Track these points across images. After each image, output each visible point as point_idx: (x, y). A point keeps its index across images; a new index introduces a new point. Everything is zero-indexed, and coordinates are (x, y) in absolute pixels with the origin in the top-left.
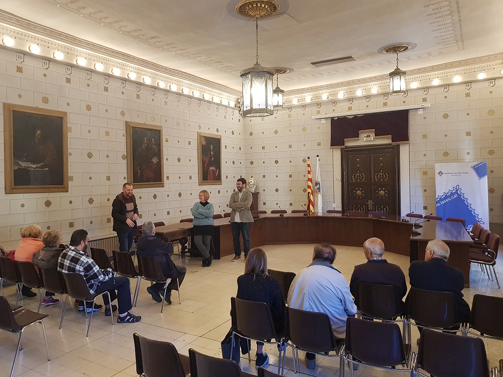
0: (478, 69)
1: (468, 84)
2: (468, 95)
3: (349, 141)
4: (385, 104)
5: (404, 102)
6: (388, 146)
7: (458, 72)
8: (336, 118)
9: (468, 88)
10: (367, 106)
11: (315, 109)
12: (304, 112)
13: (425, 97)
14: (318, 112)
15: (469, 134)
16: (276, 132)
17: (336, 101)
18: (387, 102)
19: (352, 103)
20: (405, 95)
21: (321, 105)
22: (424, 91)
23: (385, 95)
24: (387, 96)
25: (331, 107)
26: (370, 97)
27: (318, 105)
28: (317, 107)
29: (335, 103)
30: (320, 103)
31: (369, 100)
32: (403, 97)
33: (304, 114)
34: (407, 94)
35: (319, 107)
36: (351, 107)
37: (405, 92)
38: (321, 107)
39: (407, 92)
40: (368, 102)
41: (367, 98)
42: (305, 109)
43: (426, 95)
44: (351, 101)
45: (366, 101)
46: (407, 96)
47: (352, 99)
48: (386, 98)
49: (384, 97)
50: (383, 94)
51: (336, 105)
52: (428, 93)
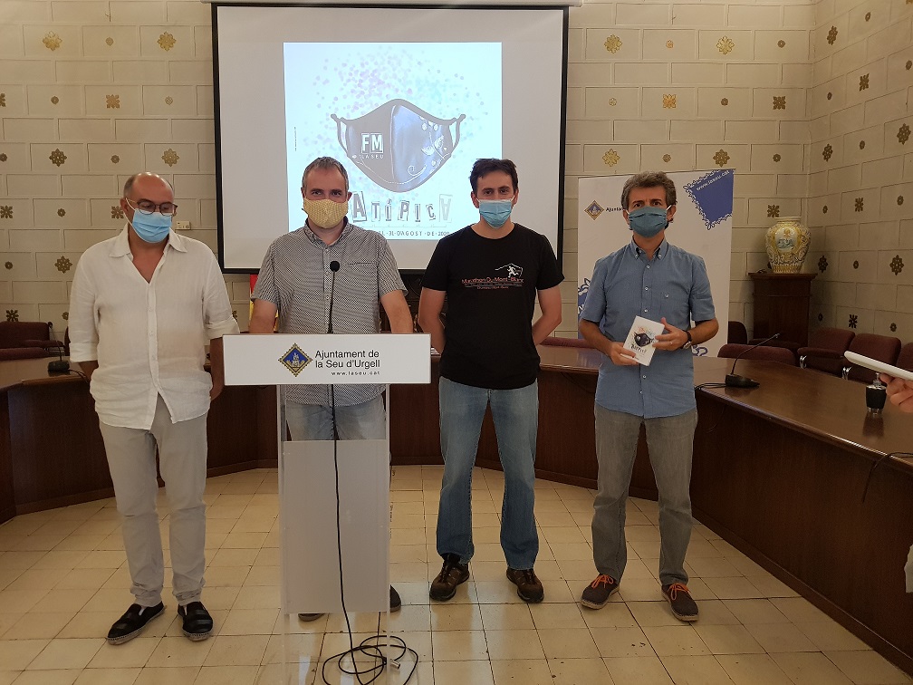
15: (670, 103)
16: (51, 44)
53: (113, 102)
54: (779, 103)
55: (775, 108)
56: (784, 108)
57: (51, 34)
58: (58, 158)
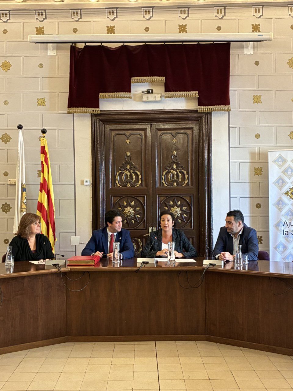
3: (108, 99)
4: (183, 29)
5: (219, 28)
6: (189, 115)
8: (82, 46)
10: (147, 29)
11: (33, 23)
12: (7, 26)
13: (256, 22)
14: (40, 31)
17: (81, 9)
18: (186, 25)
19: (116, 19)
20: (221, 16)
21: (46, 15)
22: (256, 12)
23: (183, 9)
24: (187, 12)
25: (70, 22)
26: (152, 11)
27: (39, 15)
28: (37, 19)
29: (77, 14)
30: (45, 10)
31: (151, 17)
32: (217, 18)
33: (5, 31)
34: (225, 12)
35: (42, 20)
36: (114, 27)
37: (221, 9)
38: (45, 20)
39: (225, 9)
40: (148, 20)
41: (146, 11)
42: (9, 21)
43: (259, 20)
44: (113, 15)
45: (144, 19)
46: (224, 18)
47: (116, 10)
48: (184, 16)
49: (180, 15)
50: (178, 8)
51: (80, 20)
52: (262, 15)
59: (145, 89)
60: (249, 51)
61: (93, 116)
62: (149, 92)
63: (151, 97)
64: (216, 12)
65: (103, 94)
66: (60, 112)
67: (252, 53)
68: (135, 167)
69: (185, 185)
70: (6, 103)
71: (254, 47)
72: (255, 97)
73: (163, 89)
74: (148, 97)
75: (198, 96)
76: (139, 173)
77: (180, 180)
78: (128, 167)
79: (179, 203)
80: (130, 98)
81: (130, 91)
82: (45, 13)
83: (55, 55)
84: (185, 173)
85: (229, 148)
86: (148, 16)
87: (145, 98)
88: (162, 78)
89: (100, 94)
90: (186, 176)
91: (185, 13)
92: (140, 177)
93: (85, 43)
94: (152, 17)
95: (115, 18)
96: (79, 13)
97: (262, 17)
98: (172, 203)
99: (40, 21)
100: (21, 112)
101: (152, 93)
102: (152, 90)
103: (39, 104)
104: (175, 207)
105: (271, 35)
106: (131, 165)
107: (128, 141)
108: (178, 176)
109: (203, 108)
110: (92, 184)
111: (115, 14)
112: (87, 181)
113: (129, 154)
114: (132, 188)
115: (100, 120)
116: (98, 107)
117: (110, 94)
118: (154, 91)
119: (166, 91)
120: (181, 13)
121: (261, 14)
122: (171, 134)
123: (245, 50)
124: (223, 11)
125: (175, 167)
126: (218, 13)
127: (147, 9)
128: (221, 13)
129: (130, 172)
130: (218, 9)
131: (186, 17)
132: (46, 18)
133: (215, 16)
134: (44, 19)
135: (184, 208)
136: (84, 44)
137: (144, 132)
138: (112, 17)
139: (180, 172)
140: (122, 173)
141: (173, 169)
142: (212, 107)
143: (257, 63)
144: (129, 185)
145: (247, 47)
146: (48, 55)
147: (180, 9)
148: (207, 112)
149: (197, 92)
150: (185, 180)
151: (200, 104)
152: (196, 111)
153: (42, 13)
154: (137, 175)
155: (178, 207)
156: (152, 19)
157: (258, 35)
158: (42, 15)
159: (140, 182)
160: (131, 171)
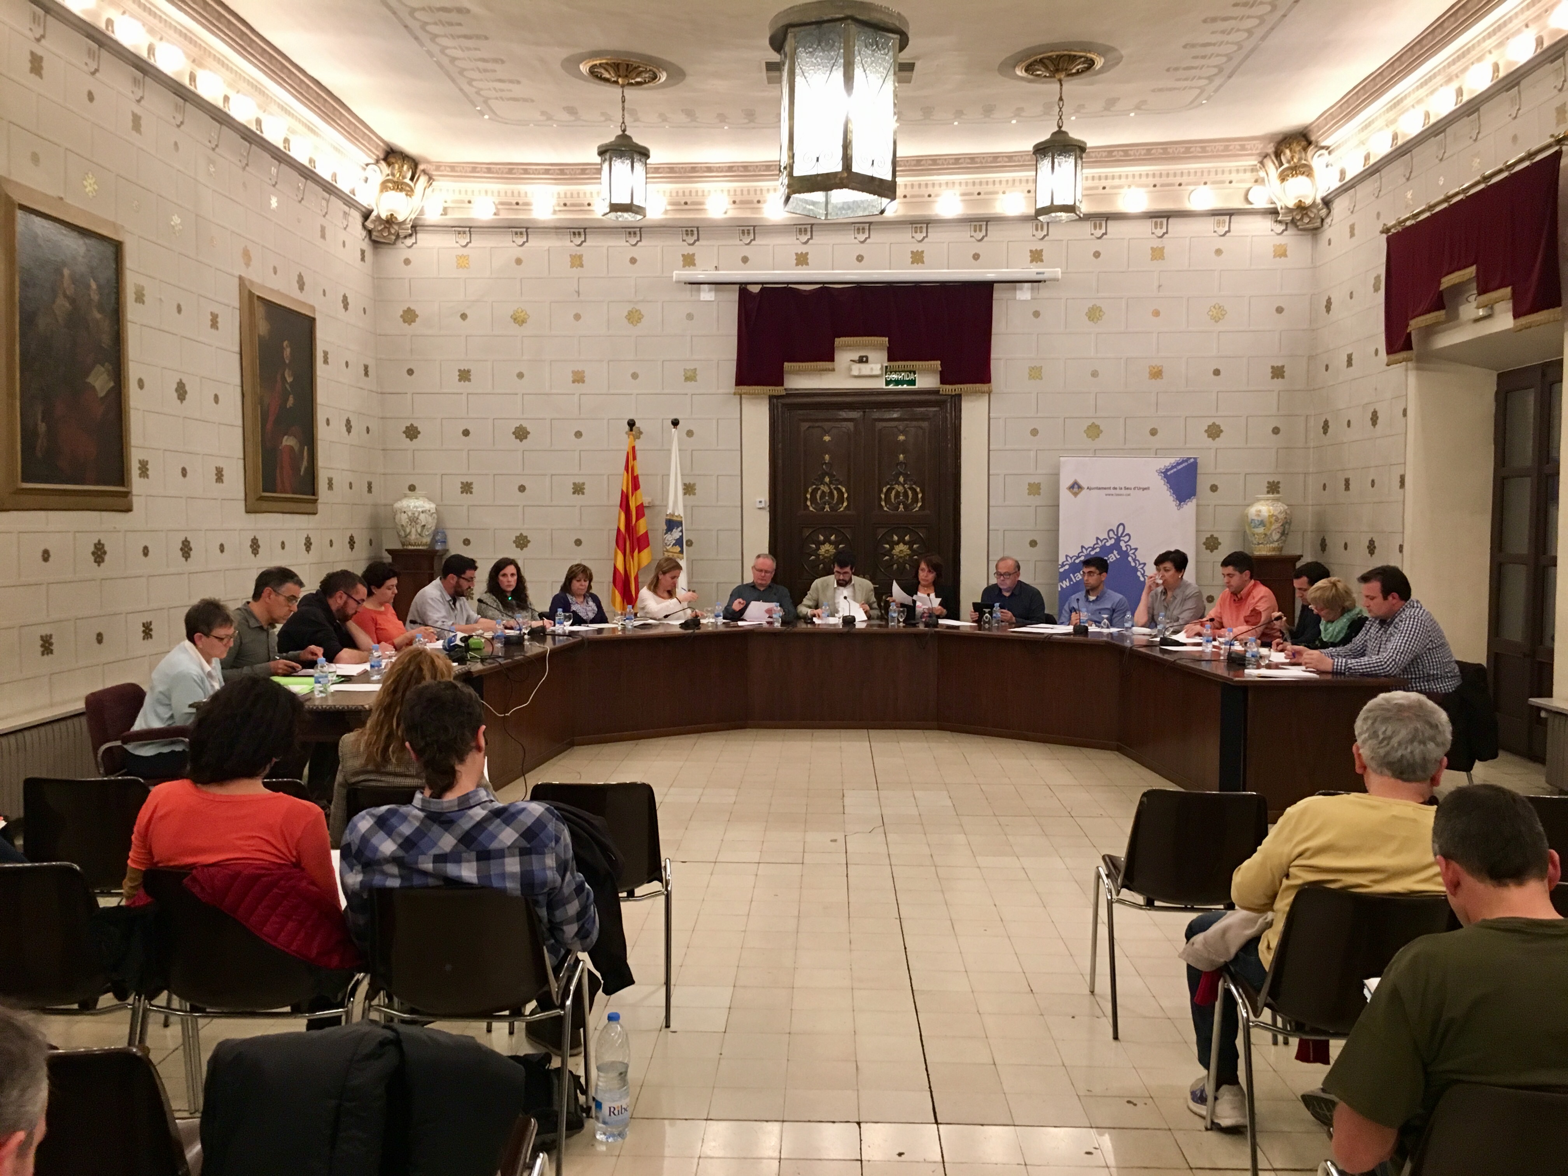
0: (1192, 178)
1: (1159, 220)
2: (1158, 254)
3: (798, 372)
4: (917, 257)
5: (976, 257)
7: (1137, 178)
8: (755, 289)
9: (1160, 232)
10: (860, 258)
11: (679, 246)
12: (635, 252)
13: (1038, 246)
14: (689, 261)
15: (1157, 374)
16: (519, 320)
17: (754, 227)
18: (922, 252)
19: (811, 241)
20: (980, 235)
21: (698, 234)
22: (1037, 229)
23: (919, 226)
24: (924, 230)
25: (737, 247)
26: (869, 229)
27: (687, 234)
28: (684, 241)
29: (749, 233)
30: (698, 228)
31: (866, 239)
32: (973, 239)
33: (633, 261)
34: (987, 230)
35: (692, 242)
36: (807, 254)
37: (981, 226)
38: (697, 243)
39: (987, 225)
40: (862, 242)
41: (859, 229)
42: (639, 244)
43: (1042, 242)
44: (806, 234)
45: (856, 241)
46: (985, 239)
47: (811, 228)
48: (919, 236)
49: (914, 235)
50: (912, 224)
51: (753, 242)
52: (1047, 234)
53: (579, 378)
54: (1278, 372)
55: (1273, 378)
56: (1283, 377)
57: (520, 310)
58: (521, 434)
59: (856, 356)
60: (1024, 294)
61: (771, 398)
62: (863, 360)
63: (865, 369)
64: (973, 229)
65: (790, 364)
66: (721, 391)
67: (1029, 298)
68: (836, 480)
69: (917, 509)
70: (635, 376)
71: (1032, 289)
72: (1032, 369)
73: (884, 355)
74: (860, 369)
75: (940, 369)
76: (844, 490)
77: (910, 501)
78: (827, 479)
79: (907, 538)
80: (833, 370)
81: (832, 359)
82: (698, 231)
83: (713, 299)
84: (918, 490)
85: (989, 451)
86: (862, 237)
87: (856, 369)
88: (884, 338)
89: (786, 364)
90: (920, 496)
91: (921, 232)
92: (846, 495)
93: (762, 283)
94: (869, 237)
95: (808, 240)
96: (752, 231)
97: (1046, 238)
98: (896, 538)
99: (690, 245)
100: (658, 392)
101: (867, 361)
102: (867, 357)
103: (687, 379)
104: (901, 545)
105: (1058, 272)
106: (831, 476)
107: (827, 438)
108: (906, 494)
109: (949, 389)
110: (770, 506)
111: (809, 233)
112: (760, 502)
113: (827, 457)
114: (834, 513)
115: (783, 405)
116: (782, 385)
117: (801, 364)
118: (870, 359)
119: (889, 360)
120: (916, 232)
121: (1045, 232)
122: (896, 427)
123: (1018, 292)
124: (984, 228)
125: (901, 479)
126: (975, 231)
127: (861, 226)
128: (981, 230)
129: (830, 488)
130: (975, 226)
131: (924, 238)
132: (698, 240)
133: (971, 236)
134: (695, 241)
135: (915, 546)
136: (760, 286)
137: (852, 424)
138: (804, 238)
139: (910, 488)
140: (818, 489)
141: (899, 483)
142: (962, 386)
143: (1036, 314)
144: (827, 508)
145: (1021, 289)
146: (702, 299)
147: (914, 226)
148: (954, 393)
149: (939, 362)
150: (917, 502)
151: (943, 381)
152: (936, 392)
153: (692, 231)
154: (841, 493)
155: (905, 544)
156: (868, 241)
157: (1038, 273)
158: (692, 234)
159: (845, 504)
160: (832, 487)
